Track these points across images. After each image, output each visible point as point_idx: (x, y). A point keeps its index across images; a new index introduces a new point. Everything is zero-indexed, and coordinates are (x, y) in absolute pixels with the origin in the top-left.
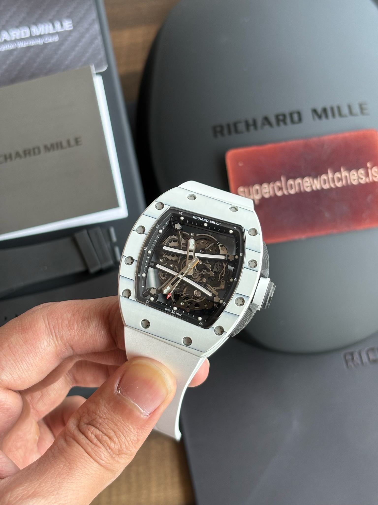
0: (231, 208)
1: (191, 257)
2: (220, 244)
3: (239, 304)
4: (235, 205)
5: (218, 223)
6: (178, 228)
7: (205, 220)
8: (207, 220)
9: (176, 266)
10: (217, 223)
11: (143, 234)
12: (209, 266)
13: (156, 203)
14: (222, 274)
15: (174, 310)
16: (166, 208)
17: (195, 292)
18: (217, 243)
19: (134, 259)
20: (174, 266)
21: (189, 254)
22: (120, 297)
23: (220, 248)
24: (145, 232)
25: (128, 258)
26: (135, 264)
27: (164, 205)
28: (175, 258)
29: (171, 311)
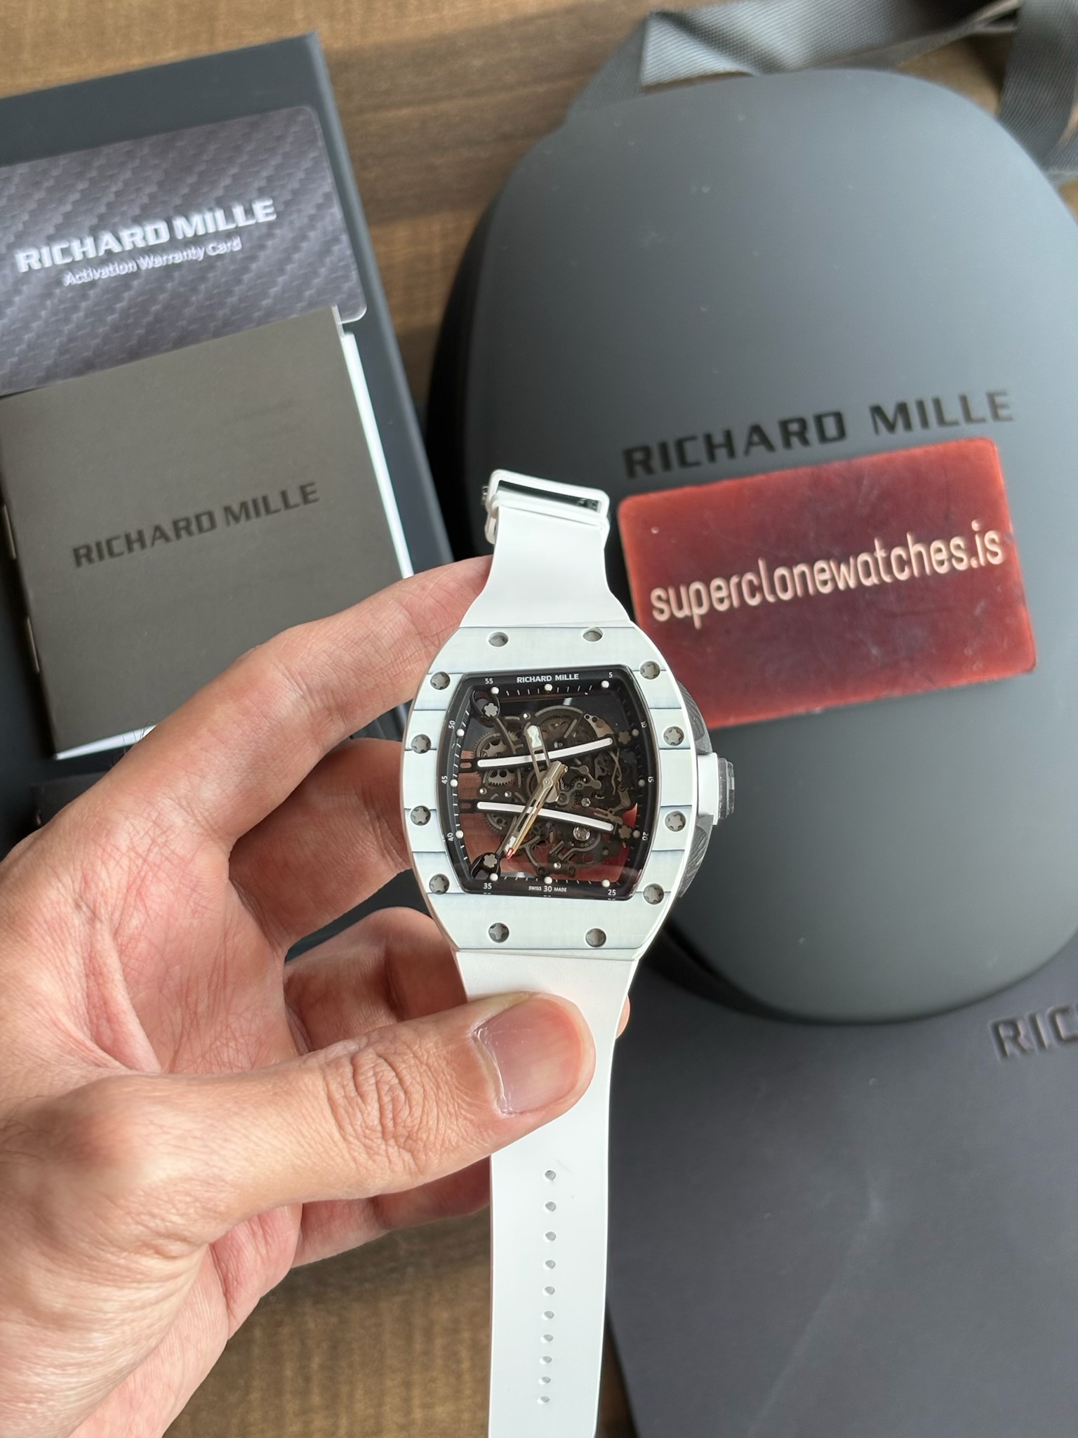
0: (585, 635)
1: (543, 765)
2: (591, 717)
3: (676, 827)
4: (592, 627)
5: (573, 677)
6: (494, 714)
7: (543, 679)
8: (548, 677)
9: (516, 793)
10: (570, 675)
11: (429, 751)
12: (585, 770)
13: (431, 676)
14: (617, 777)
15: (548, 885)
16: (455, 681)
17: (576, 833)
18: (585, 717)
19: (429, 808)
20: (513, 794)
21: (537, 760)
22: (429, 895)
23: (593, 725)
24: (433, 746)
25: (416, 810)
26: (435, 819)
27: (450, 676)
28: (509, 778)
29: (543, 889)
